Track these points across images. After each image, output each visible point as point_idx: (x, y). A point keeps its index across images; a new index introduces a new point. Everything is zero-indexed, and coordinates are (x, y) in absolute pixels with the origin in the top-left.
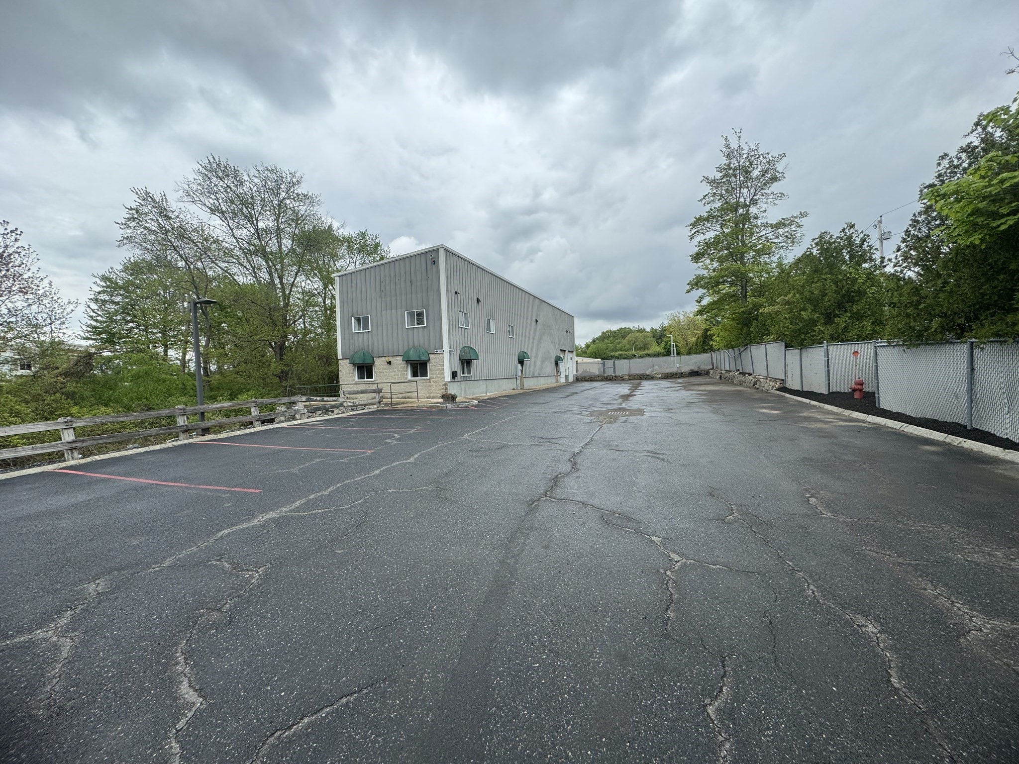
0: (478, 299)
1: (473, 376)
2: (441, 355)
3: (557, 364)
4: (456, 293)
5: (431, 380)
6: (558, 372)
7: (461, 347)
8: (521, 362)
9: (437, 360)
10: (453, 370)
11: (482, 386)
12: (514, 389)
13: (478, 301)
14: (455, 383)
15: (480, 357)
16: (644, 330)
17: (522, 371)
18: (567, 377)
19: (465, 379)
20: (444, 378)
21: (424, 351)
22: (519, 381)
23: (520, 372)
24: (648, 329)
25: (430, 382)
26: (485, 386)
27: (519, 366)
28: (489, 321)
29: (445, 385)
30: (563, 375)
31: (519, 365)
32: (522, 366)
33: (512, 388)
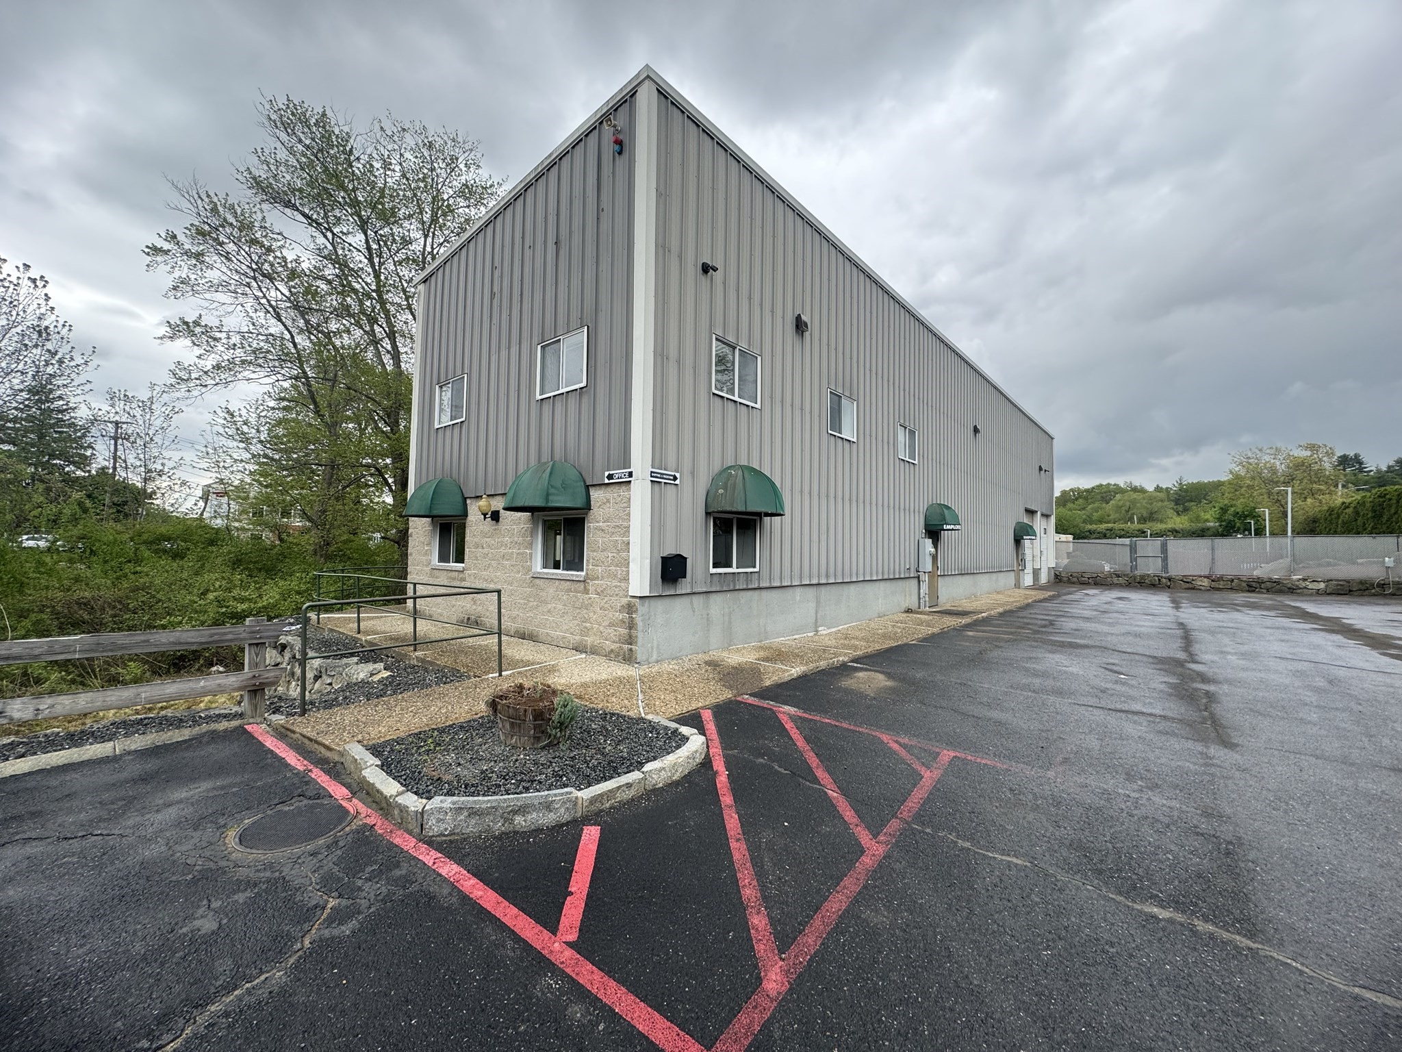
0: (798, 318)
1: (765, 574)
2: (622, 491)
3: (1018, 541)
4: (706, 269)
5: (591, 586)
6: (1021, 561)
7: (717, 467)
8: (934, 533)
9: (609, 510)
10: (670, 550)
11: (802, 605)
12: (909, 611)
13: (800, 326)
14: (678, 601)
15: (787, 510)
16: (1142, 491)
17: (935, 558)
18: (1036, 573)
19: (729, 586)
20: (626, 579)
21: (573, 474)
22: (924, 588)
23: (929, 561)
24: (1150, 488)
25: (586, 591)
26: (812, 605)
27: (928, 544)
28: (837, 398)
29: (630, 608)
30: (1029, 570)
31: (929, 542)
32: (935, 545)
33: (905, 605)
